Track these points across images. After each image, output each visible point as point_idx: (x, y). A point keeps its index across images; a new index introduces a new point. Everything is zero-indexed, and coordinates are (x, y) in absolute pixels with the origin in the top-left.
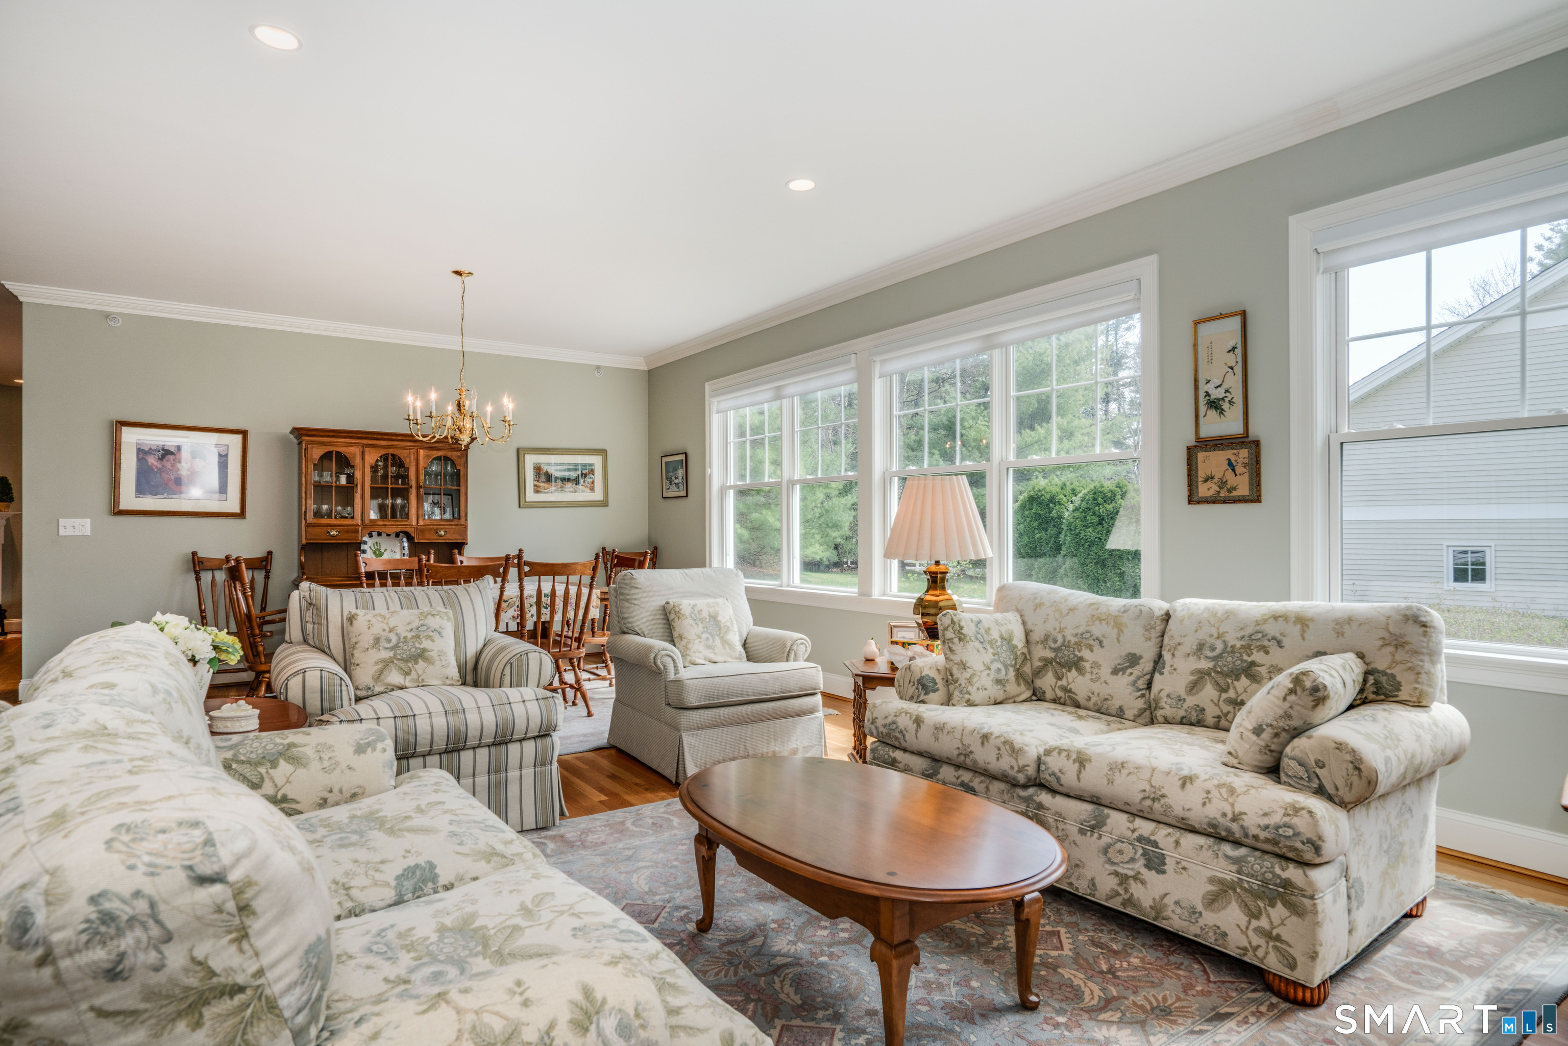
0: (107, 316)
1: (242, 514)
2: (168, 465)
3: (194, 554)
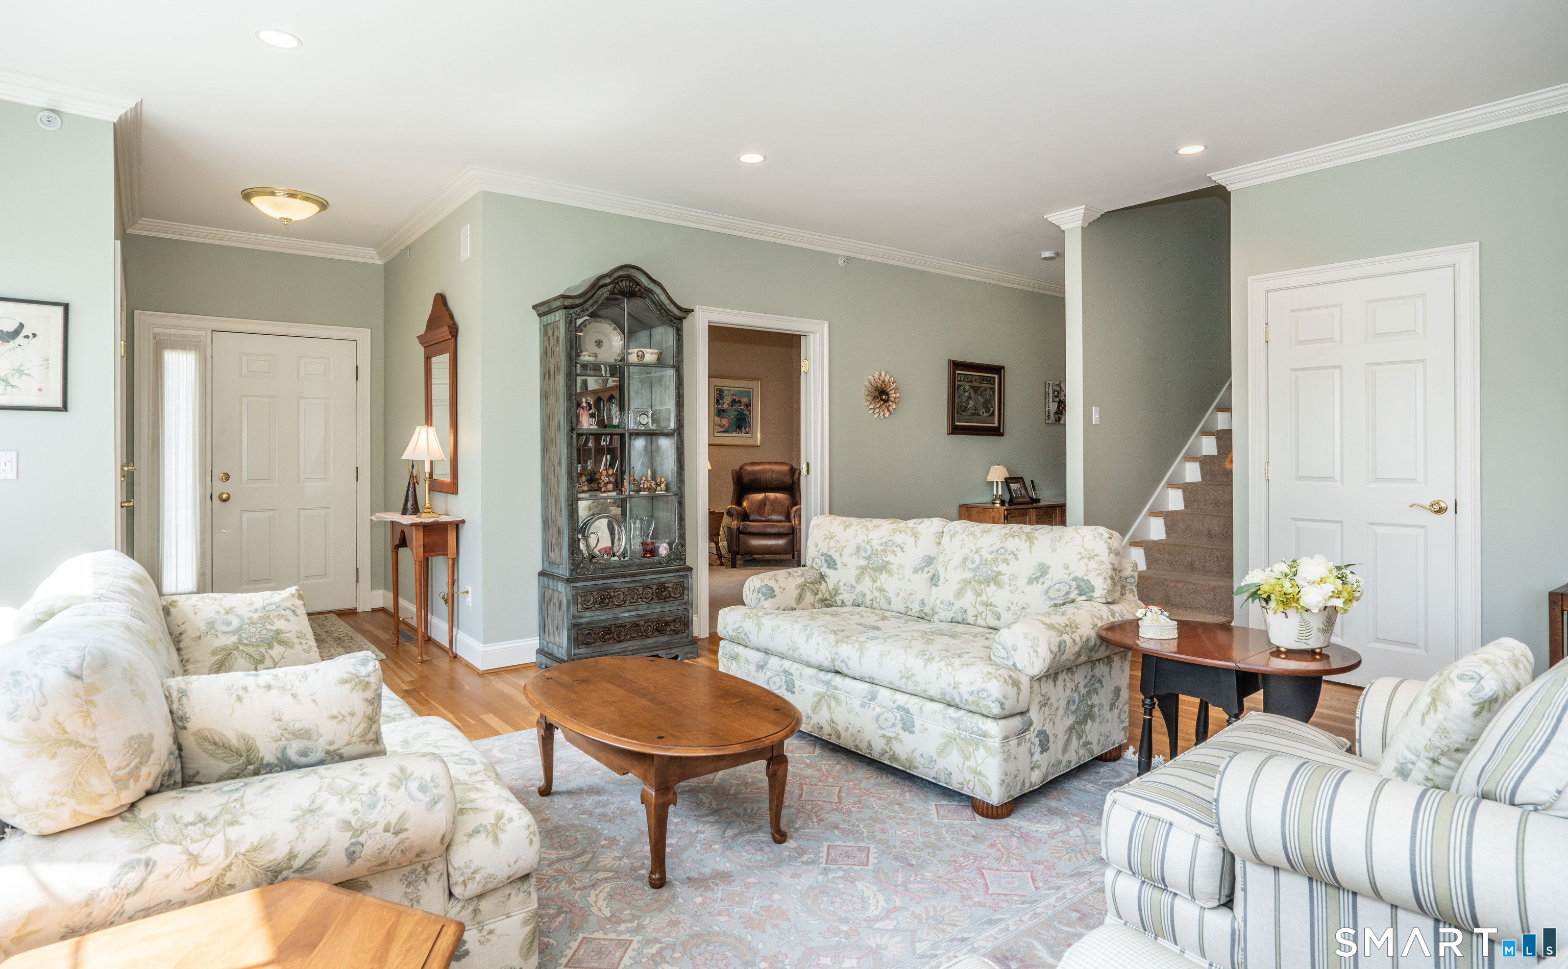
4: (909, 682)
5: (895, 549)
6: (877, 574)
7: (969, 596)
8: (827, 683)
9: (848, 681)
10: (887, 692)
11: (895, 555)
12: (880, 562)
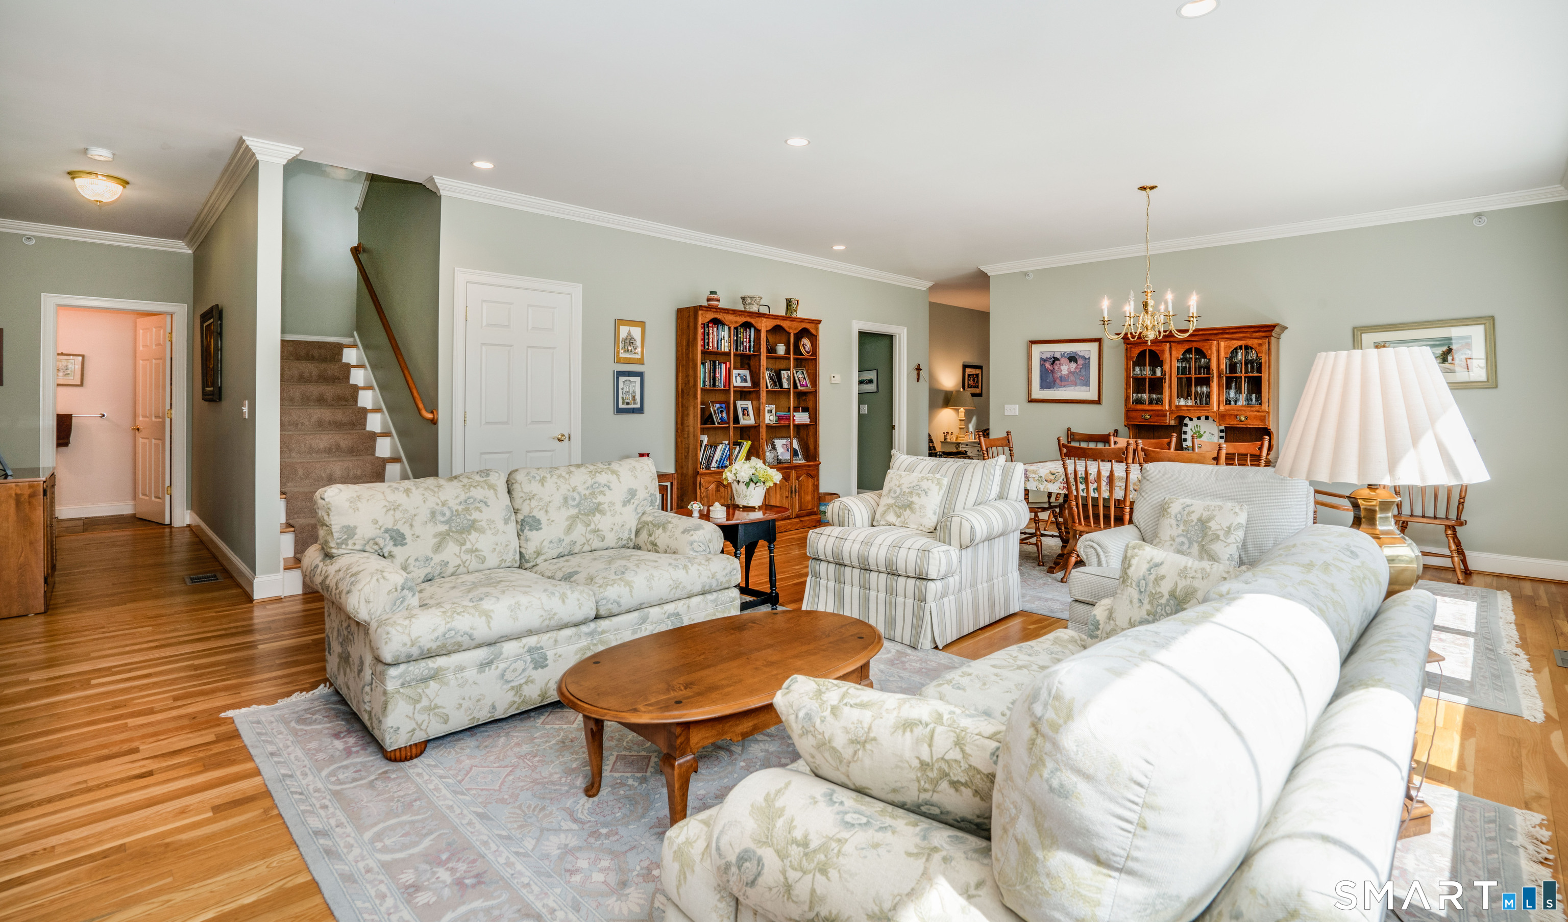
0: (1026, 274)
1: (1098, 402)
2: (1056, 368)
3: (1069, 429)
4: (678, 590)
5: (478, 505)
6: (464, 536)
7: (580, 529)
8: (591, 634)
9: (615, 619)
10: (657, 609)
11: (481, 511)
12: (465, 522)
